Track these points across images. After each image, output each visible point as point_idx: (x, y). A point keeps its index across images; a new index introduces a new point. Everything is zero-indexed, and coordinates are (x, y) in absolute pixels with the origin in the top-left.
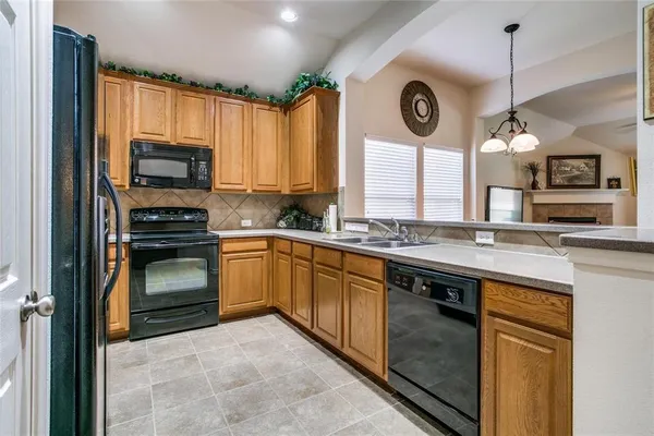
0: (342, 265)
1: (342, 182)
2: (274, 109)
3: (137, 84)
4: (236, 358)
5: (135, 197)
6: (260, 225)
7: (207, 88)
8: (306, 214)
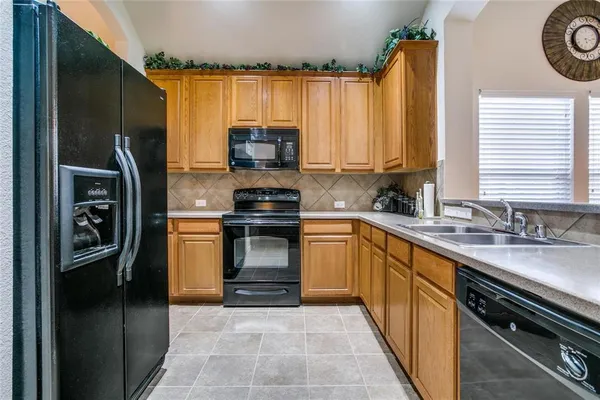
0: (411, 260)
1: (441, 155)
2: (365, 79)
3: (235, 78)
4: (294, 348)
5: (239, 179)
6: (355, 207)
7: (294, 69)
8: (403, 195)
